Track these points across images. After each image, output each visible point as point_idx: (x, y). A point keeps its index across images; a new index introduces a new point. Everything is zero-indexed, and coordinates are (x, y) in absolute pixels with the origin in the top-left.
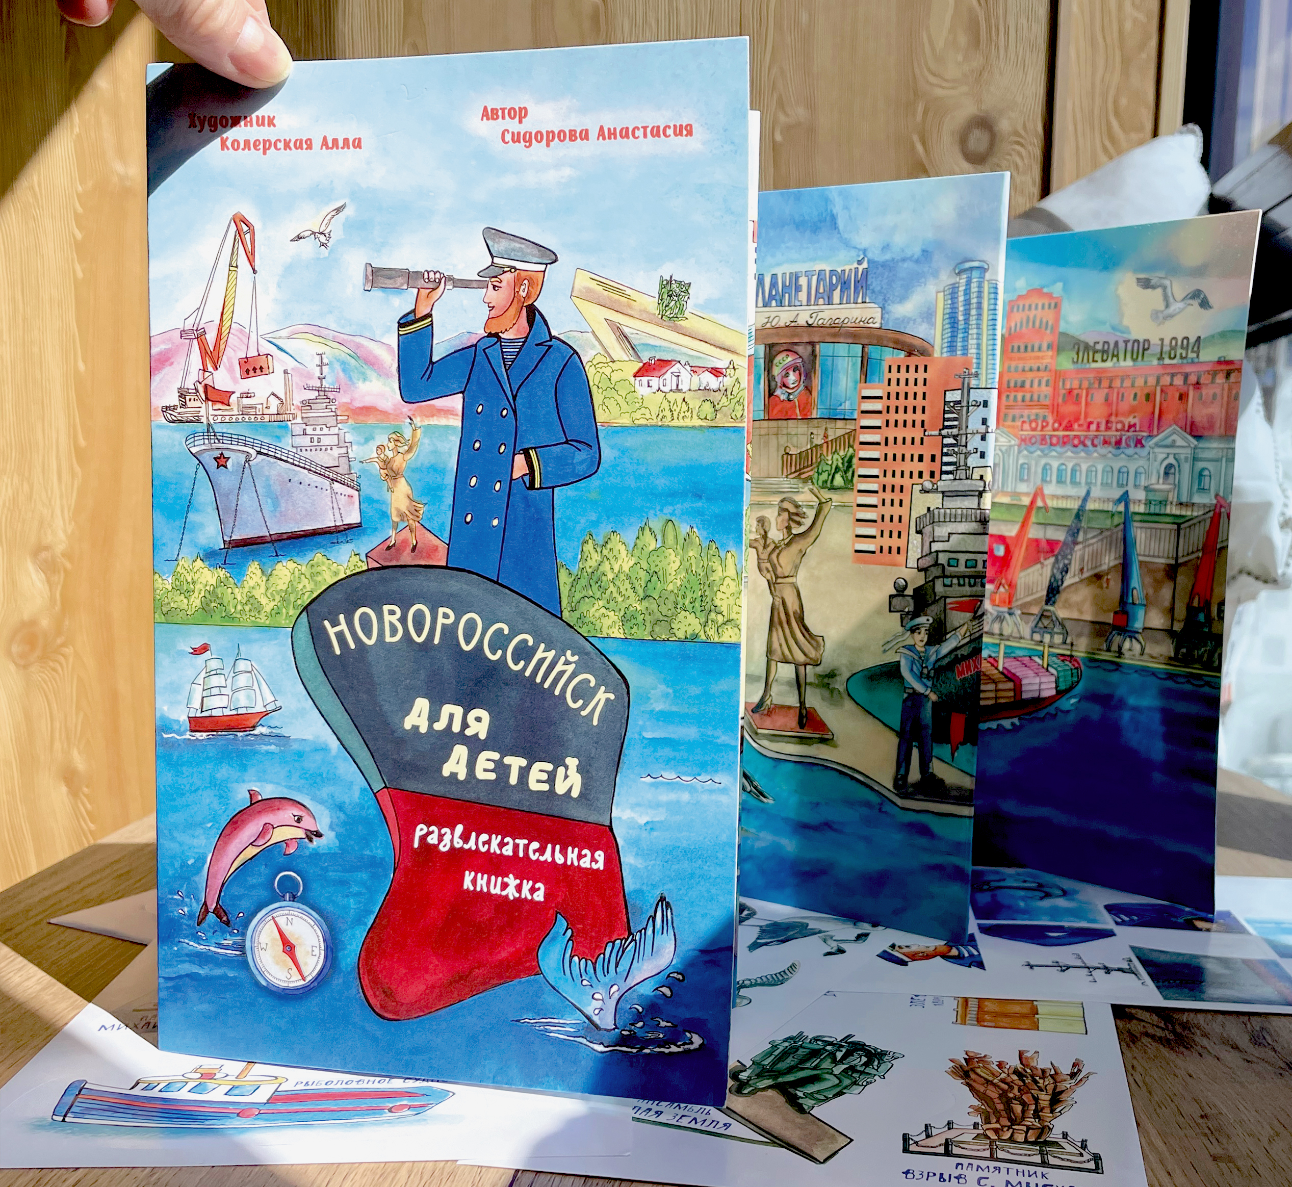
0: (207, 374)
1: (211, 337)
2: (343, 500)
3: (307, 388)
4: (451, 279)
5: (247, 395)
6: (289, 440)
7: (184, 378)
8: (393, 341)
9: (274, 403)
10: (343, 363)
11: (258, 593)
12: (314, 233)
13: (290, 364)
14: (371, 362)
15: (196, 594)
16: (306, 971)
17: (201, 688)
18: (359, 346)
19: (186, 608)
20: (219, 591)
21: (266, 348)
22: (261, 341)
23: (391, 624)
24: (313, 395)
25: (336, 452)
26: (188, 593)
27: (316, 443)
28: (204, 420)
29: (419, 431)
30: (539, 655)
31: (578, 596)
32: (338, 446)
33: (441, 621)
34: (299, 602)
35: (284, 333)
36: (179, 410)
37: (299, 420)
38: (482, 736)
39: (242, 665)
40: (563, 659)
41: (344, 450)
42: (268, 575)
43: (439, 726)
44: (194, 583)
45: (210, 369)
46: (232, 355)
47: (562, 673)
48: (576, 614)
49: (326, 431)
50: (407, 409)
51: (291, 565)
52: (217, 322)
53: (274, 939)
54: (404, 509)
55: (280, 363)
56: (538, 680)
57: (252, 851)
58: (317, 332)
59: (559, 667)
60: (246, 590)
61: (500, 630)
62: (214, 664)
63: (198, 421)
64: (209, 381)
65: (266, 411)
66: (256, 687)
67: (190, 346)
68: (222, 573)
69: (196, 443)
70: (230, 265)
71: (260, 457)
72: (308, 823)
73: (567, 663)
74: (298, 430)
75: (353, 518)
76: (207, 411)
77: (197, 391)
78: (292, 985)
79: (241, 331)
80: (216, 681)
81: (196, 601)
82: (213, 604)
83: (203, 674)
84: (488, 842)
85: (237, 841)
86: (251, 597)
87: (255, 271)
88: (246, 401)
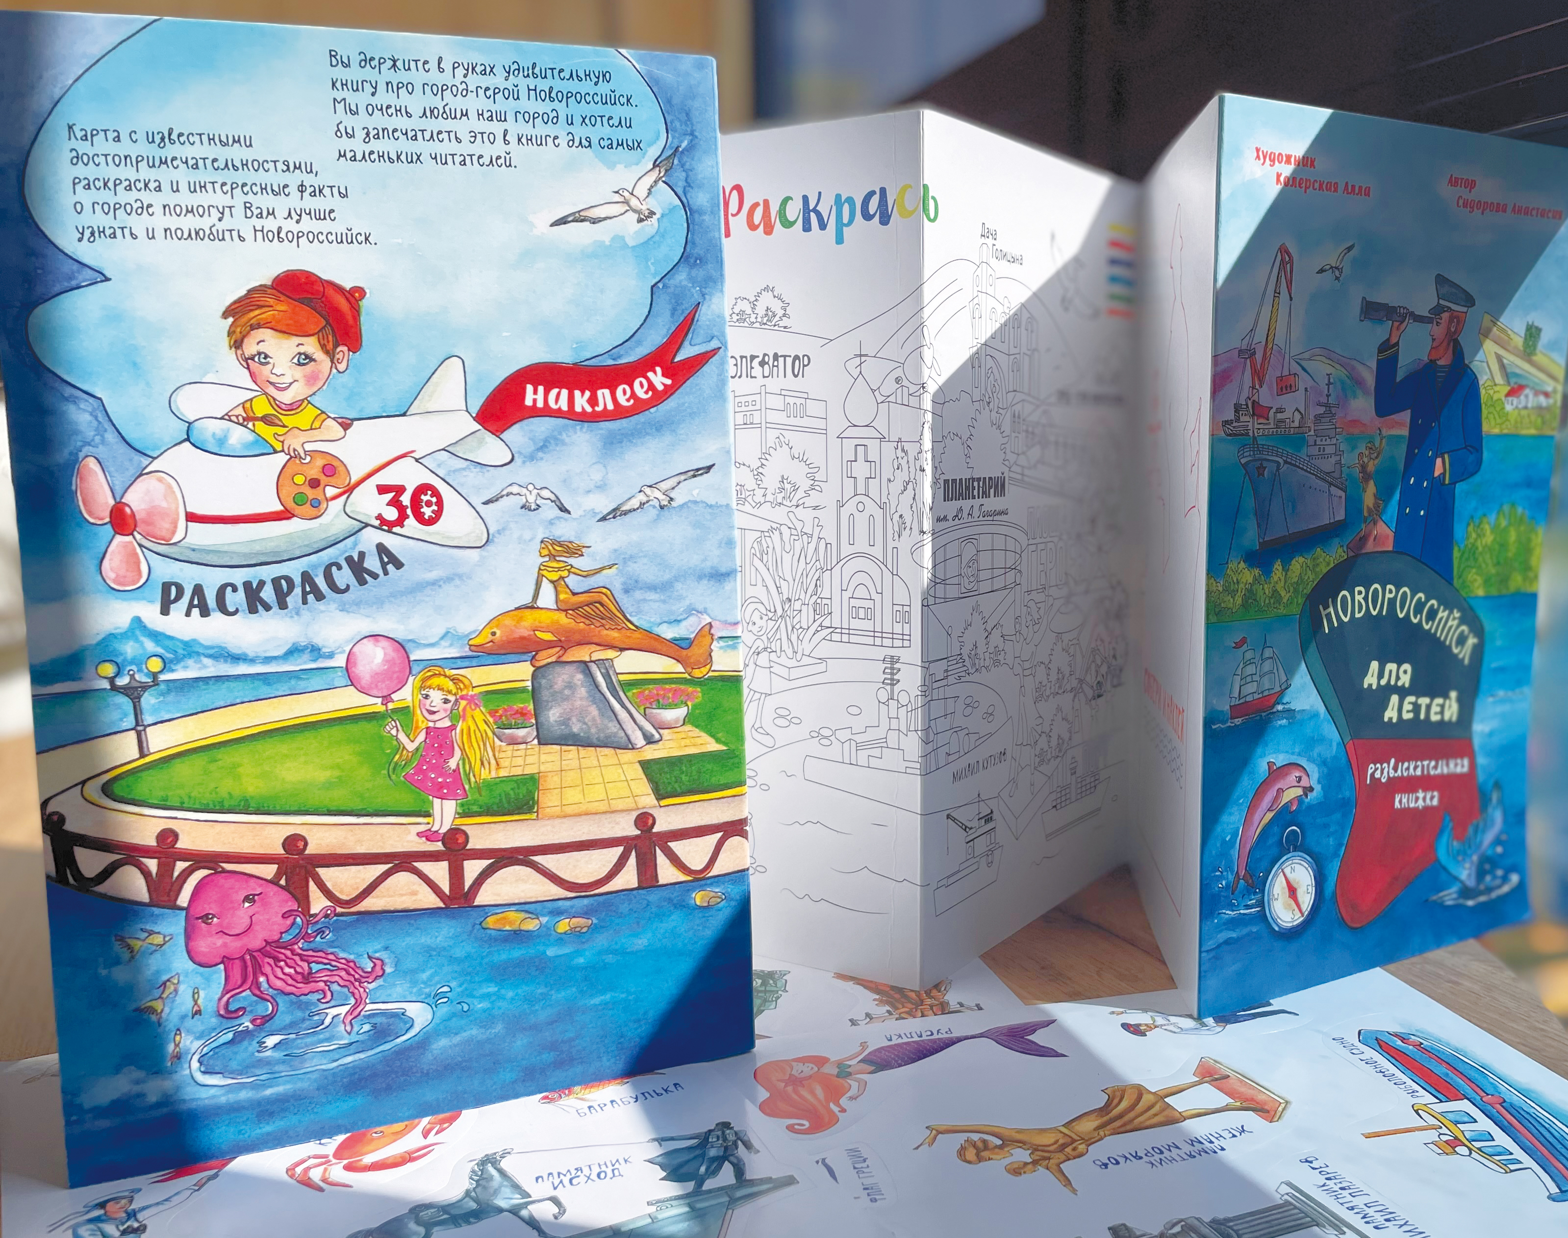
0: (1255, 391)
1: (1259, 356)
2: (1335, 499)
3: (1319, 404)
4: (1412, 314)
5: (1280, 410)
6: (1304, 450)
7: (1239, 398)
8: (1374, 365)
9: (1297, 416)
10: (1343, 383)
11: (1279, 587)
12: (1332, 267)
13: (1310, 383)
14: (1359, 382)
15: (1239, 593)
16: (1304, 909)
17: (1239, 677)
18: (1353, 368)
19: (1231, 606)
20: (1254, 588)
21: (1296, 368)
22: (1292, 362)
23: (1359, 602)
24: (1322, 410)
25: (1333, 460)
26: (1233, 595)
27: (1321, 452)
28: (1251, 434)
29: (1384, 441)
30: (1440, 615)
31: (1462, 566)
32: (1335, 454)
33: (1388, 596)
34: (1305, 591)
35: (1306, 355)
36: (1235, 424)
37: (1312, 433)
38: (1407, 685)
39: (1268, 653)
40: (1452, 617)
41: (1338, 458)
42: (1286, 569)
43: (1383, 682)
44: (1238, 582)
45: (1257, 387)
46: (1272, 375)
47: (1451, 627)
48: (1461, 581)
49: (1328, 441)
50: (1378, 421)
51: (1301, 560)
52: (1264, 343)
53: (1283, 888)
54: (1371, 506)
55: (1303, 382)
56: (1438, 635)
57: (1270, 815)
58: (1329, 355)
59: (1450, 623)
60: (1272, 585)
61: (1420, 598)
62: (1249, 655)
63: (1247, 434)
64: (1255, 398)
65: (1292, 425)
66: (1275, 671)
67: (1245, 364)
68: (1257, 572)
69: (1245, 454)
70: (1275, 292)
71: (1286, 466)
72: (1305, 782)
73: (1454, 619)
74: (1311, 442)
75: (1340, 516)
76: (1253, 425)
77: (1247, 405)
78: (1295, 923)
79: (1280, 352)
80: (1250, 669)
81: (1239, 600)
82: (1250, 601)
83: (1241, 665)
84: (1408, 769)
85: (1260, 809)
86: (1275, 591)
87: (1291, 299)
88: (1279, 416)
